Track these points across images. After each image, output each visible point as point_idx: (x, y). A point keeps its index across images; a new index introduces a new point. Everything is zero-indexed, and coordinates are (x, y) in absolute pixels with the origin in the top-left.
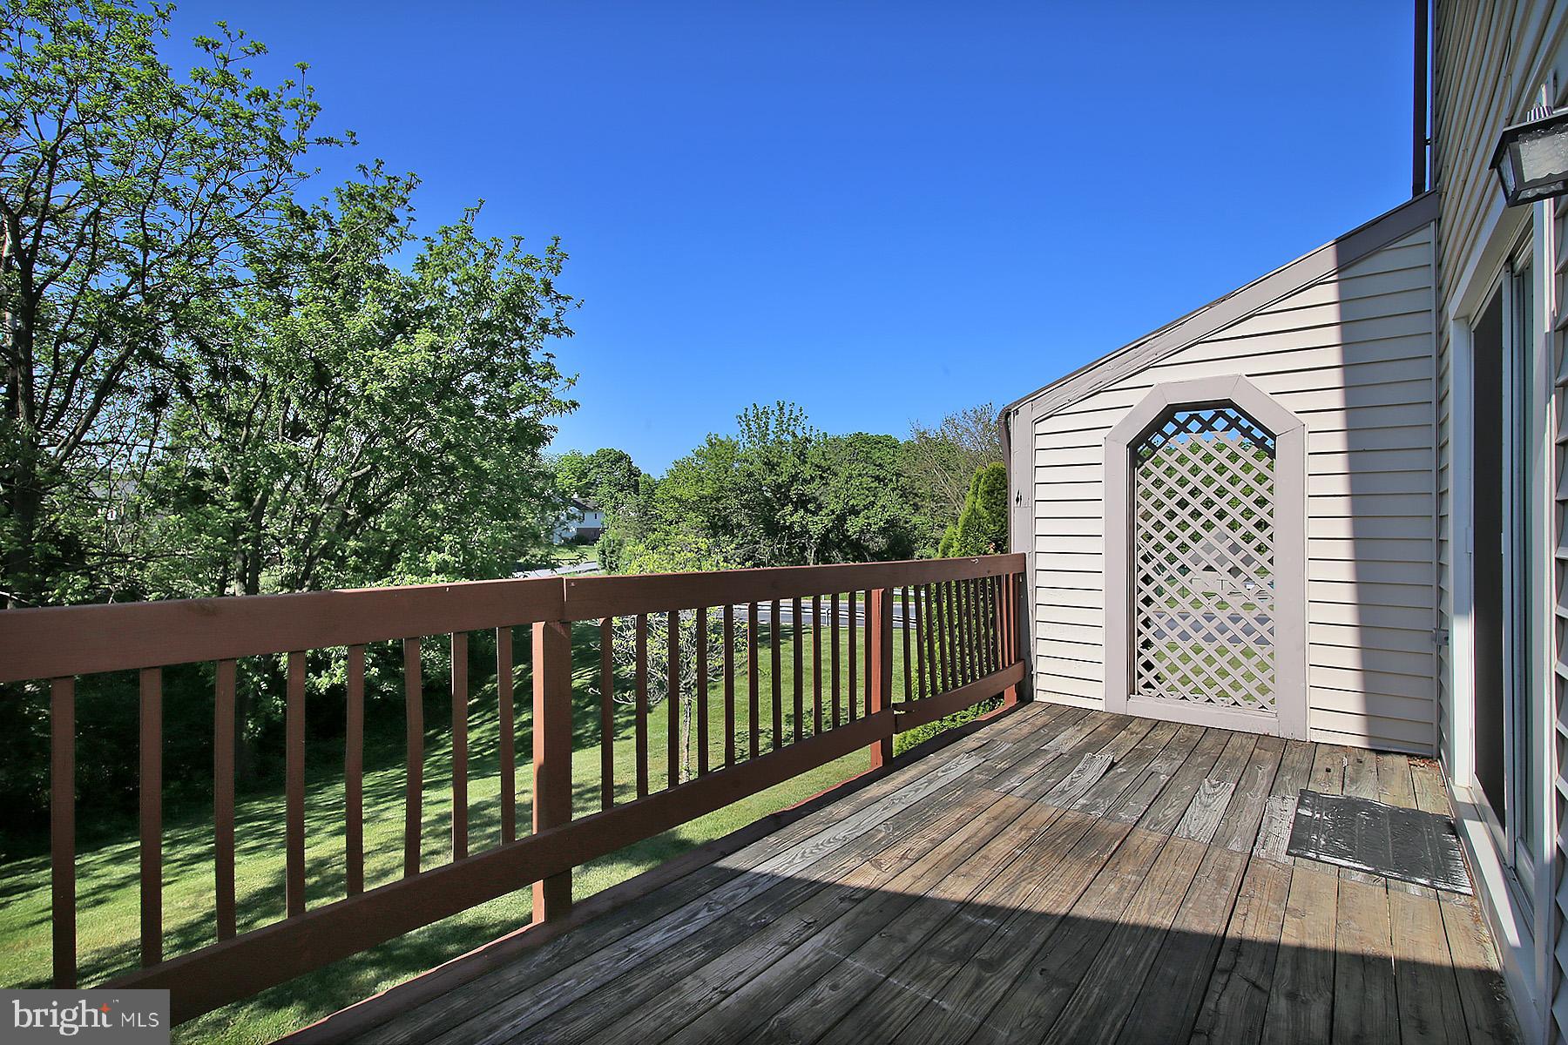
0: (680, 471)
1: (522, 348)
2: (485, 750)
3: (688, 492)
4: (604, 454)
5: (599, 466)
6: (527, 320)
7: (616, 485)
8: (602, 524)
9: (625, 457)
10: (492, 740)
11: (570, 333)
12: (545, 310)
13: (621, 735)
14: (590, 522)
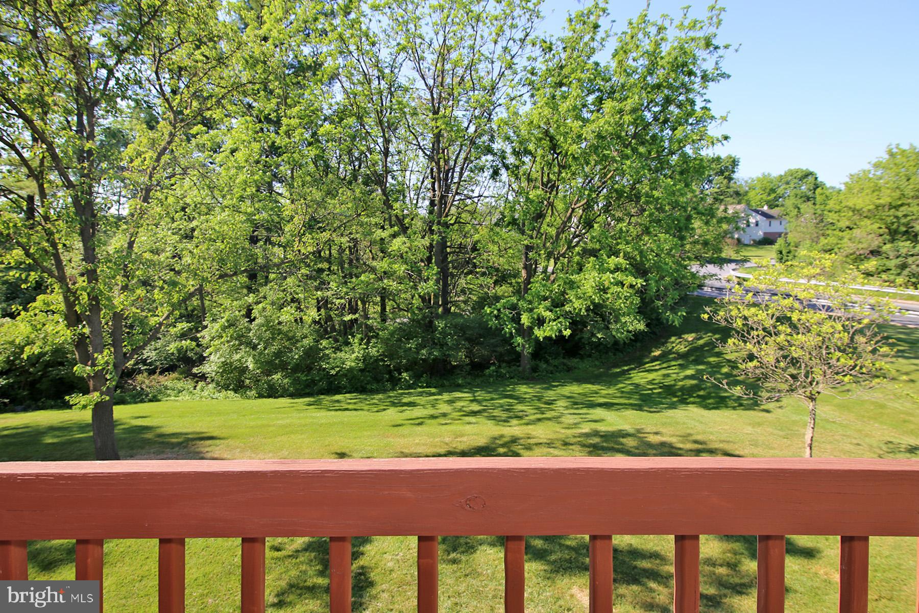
0: (858, 182)
1: (688, 99)
2: (655, 389)
3: (863, 202)
4: (791, 173)
5: (788, 183)
6: (690, 73)
7: (801, 197)
8: (785, 229)
9: (811, 174)
10: (662, 383)
11: (729, 76)
12: (706, 62)
13: (762, 407)
14: (775, 227)
